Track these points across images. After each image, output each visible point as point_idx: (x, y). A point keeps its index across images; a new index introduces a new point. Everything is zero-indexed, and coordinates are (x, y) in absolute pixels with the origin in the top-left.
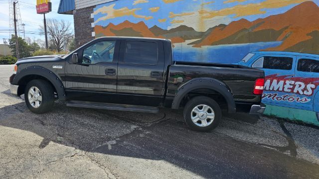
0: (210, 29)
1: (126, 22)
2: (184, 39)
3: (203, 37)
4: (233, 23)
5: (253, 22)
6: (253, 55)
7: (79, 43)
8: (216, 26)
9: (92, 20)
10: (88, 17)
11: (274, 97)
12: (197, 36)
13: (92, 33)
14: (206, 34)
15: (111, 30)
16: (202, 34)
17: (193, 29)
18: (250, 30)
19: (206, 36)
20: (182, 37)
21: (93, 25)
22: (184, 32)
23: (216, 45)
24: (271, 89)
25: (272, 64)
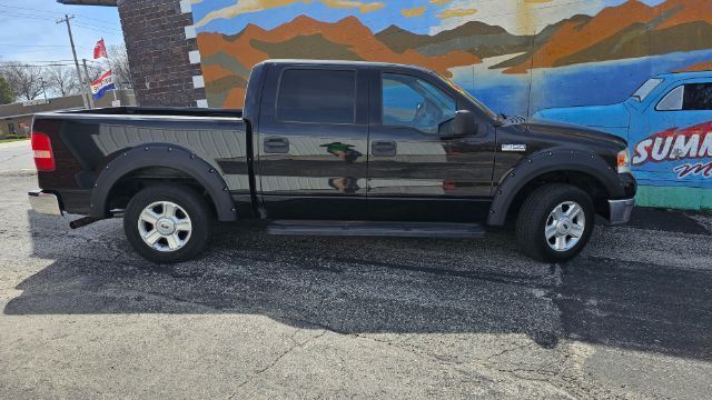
0: (549, 27)
1: (302, 21)
2: (478, 54)
3: (531, 49)
4: (606, 12)
5: (659, 6)
6: (658, 81)
7: (147, 85)
8: (564, 20)
9: (188, 20)
10: (173, 12)
11: (708, 170)
12: (515, 46)
13: (190, 53)
14: (537, 40)
15: (254, 43)
16: (527, 42)
17: (504, 30)
18: (651, 27)
19: (539, 44)
20: (471, 51)
21: (190, 32)
22: (478, 39)
23: (567, 64)
24: (702, 153)
25: (702, 99)
